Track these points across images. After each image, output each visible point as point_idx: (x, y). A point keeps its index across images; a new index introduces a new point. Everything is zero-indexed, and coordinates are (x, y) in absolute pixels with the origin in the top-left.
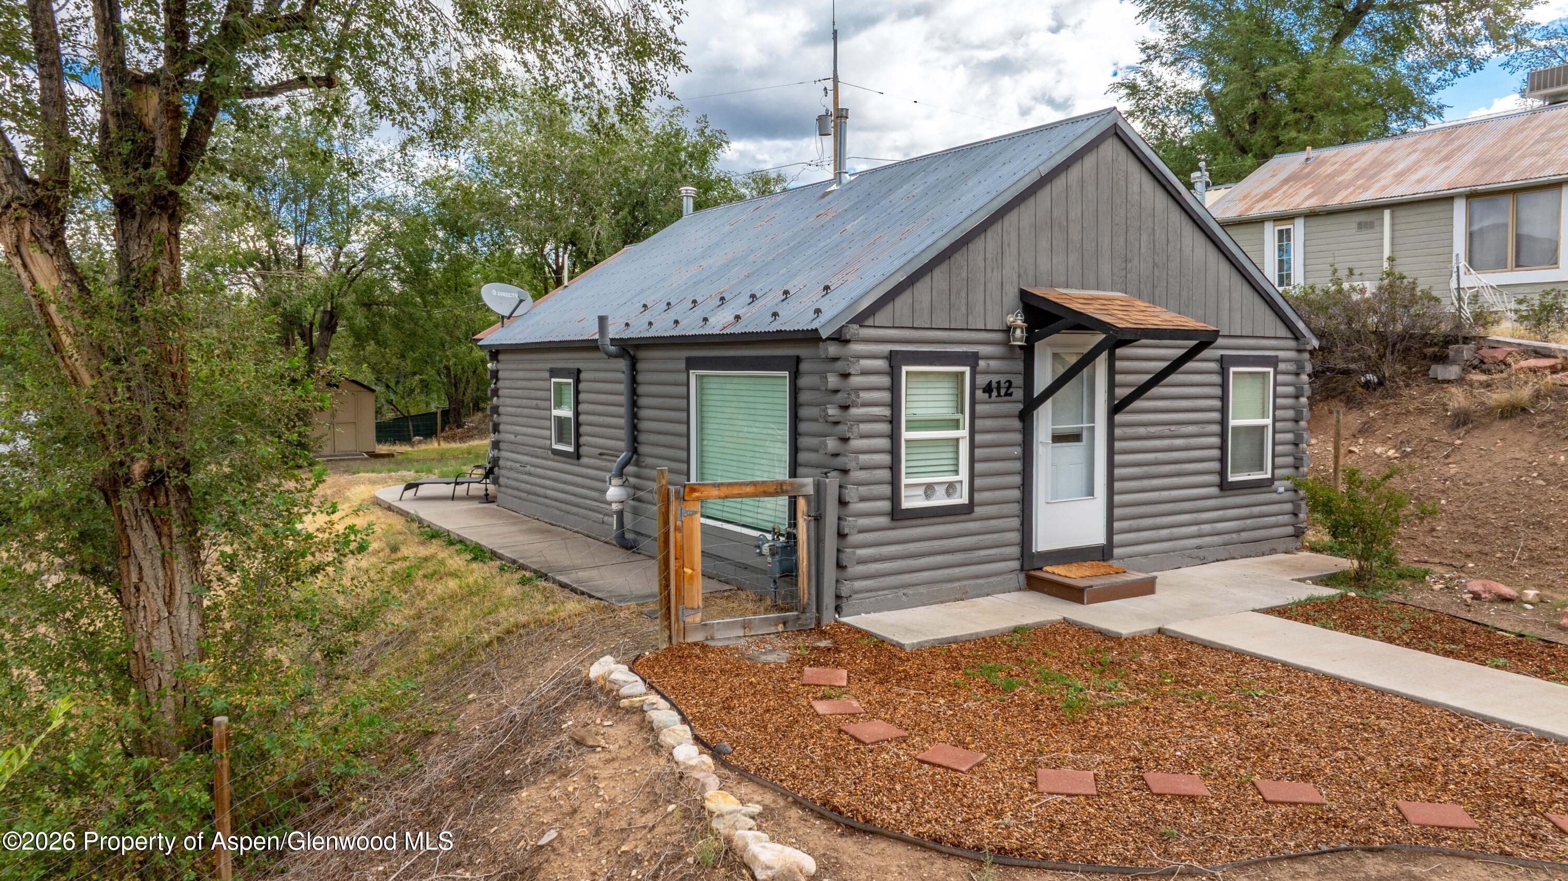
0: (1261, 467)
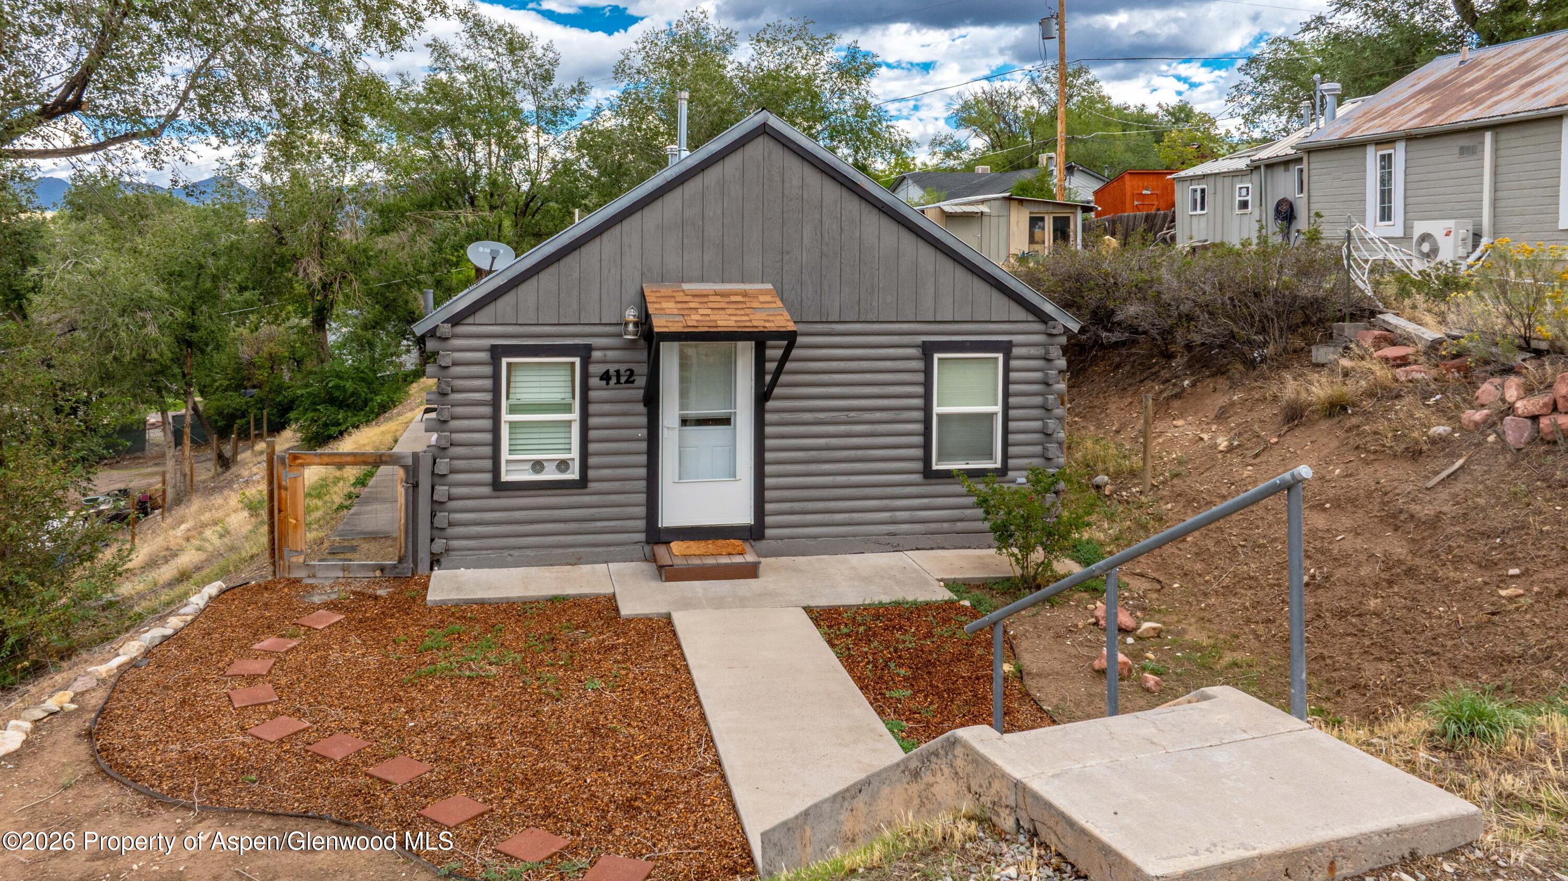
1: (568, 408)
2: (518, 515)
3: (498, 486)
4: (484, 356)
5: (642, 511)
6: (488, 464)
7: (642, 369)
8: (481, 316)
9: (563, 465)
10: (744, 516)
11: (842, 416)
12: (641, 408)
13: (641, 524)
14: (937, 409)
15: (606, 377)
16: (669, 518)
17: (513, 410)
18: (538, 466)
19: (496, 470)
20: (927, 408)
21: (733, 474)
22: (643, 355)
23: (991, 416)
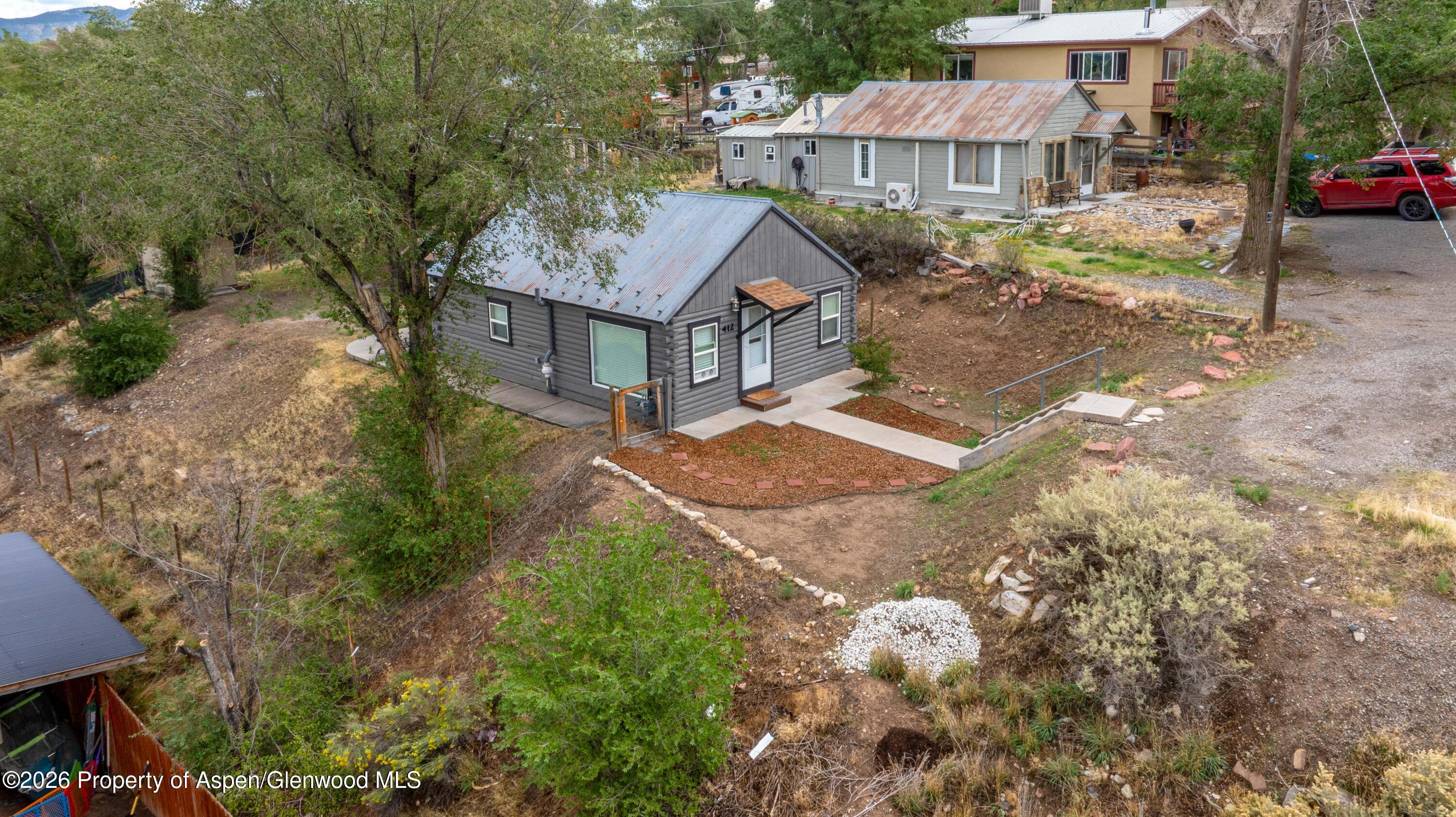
0: (835, 334)
1: (712, 346)
2: (698, 397)
3: (692, 386)
4: (685, 329)
5: (736, 385)
6: (688, 377)
7: (736, 323)
8: (684, 312)
9: (711, 371)
10: (769, 380)
11: (794, 328)
12: (735, 340)
13: (736, 391)
14: (823, 319)
15: (724, 329)
16: (747, 385)
17: (697, 350)
18: (703, 373)
19: (691, 380)
20: (819, 320)
21: (765, 362)
22: (736, 317)
23: (836, 318)
